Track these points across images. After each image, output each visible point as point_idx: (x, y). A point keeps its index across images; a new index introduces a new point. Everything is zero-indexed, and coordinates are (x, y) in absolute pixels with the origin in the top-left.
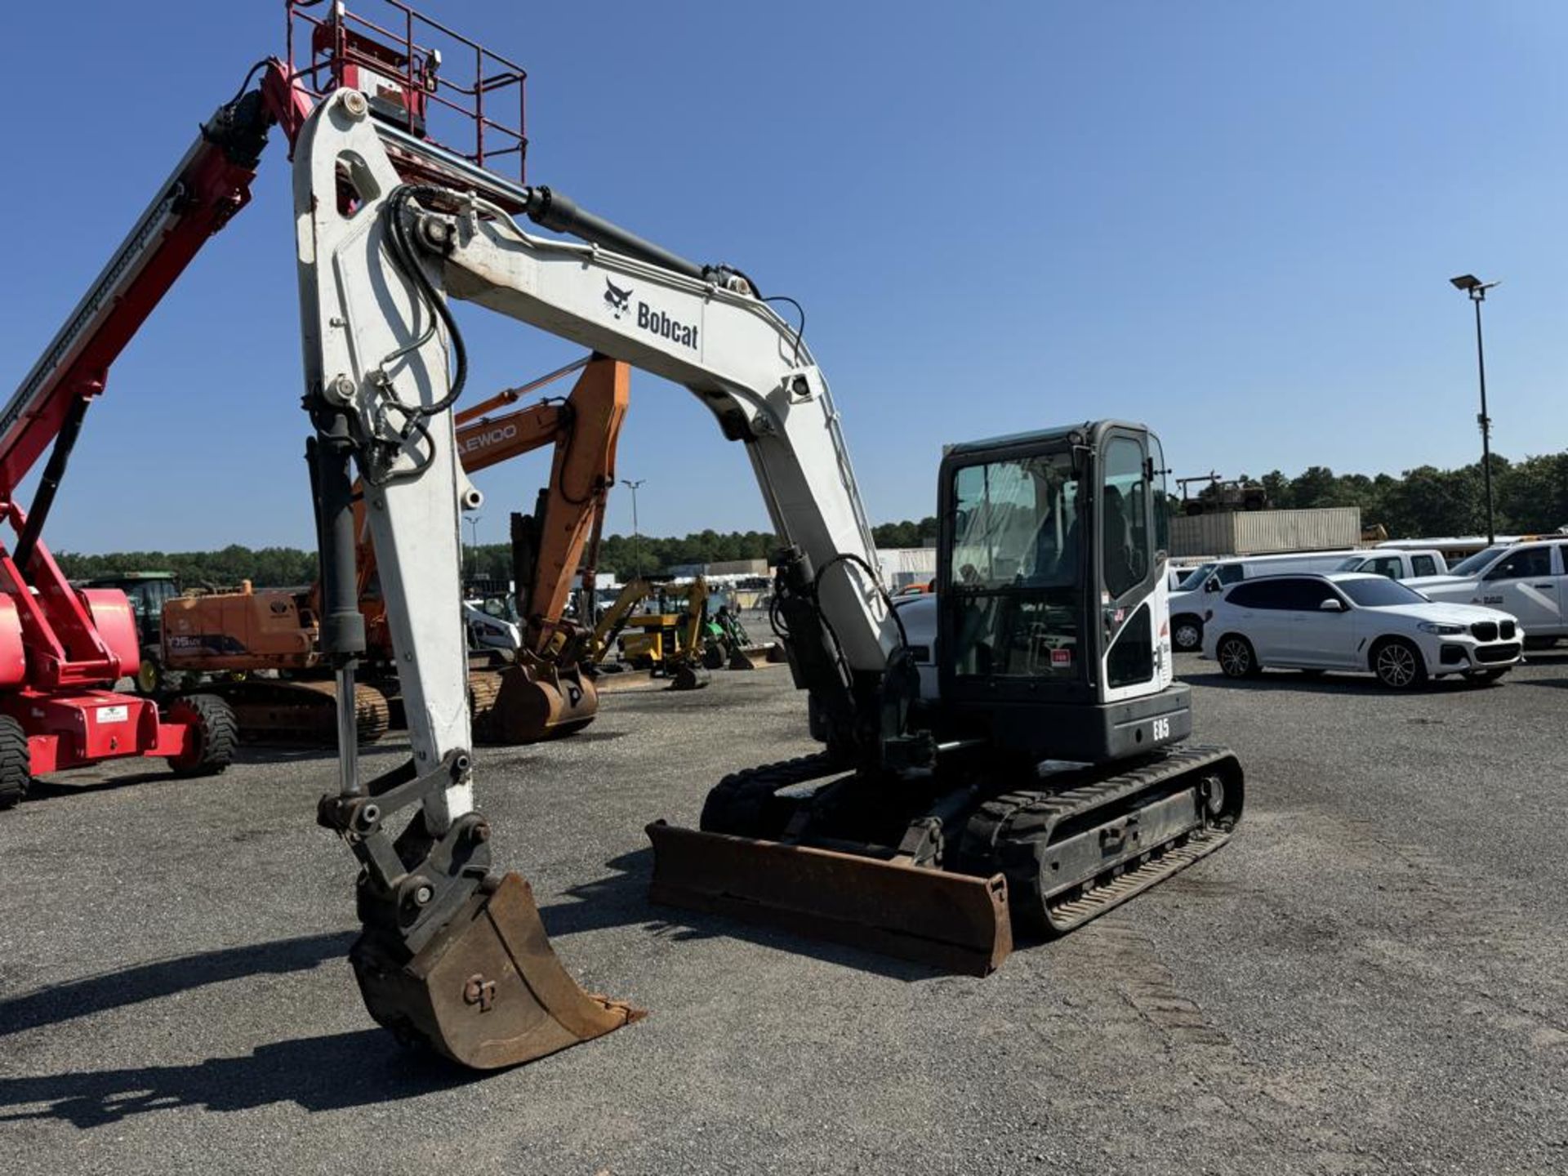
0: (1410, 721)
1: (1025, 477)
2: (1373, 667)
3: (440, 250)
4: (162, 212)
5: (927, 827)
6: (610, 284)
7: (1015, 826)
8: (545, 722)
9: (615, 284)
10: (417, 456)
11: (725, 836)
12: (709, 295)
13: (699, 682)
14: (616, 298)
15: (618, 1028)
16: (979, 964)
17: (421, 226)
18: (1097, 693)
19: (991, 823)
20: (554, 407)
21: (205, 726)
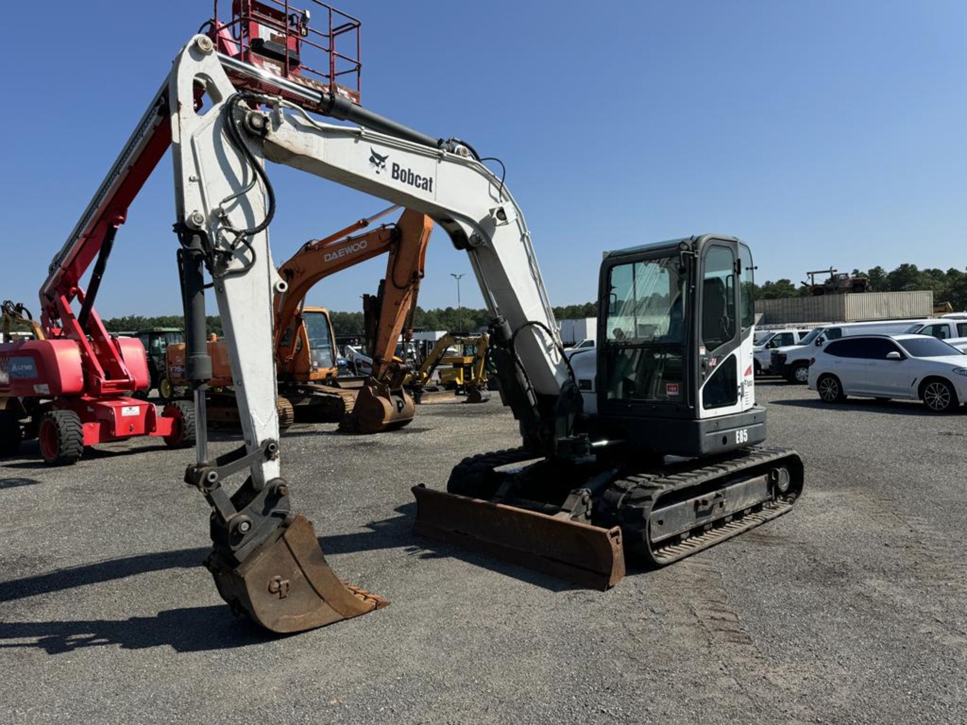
0: (940, 434)
1: (663, 272)
2: (921, 397)
3: (259, 133)
4: (154, 114)
5: (580, 495)
6: (373, 152)
7: (633, 496)
8: (382, 421)
9: (376, 151)
10: (244, 260)
11: (456, 495)
12: (441, 157)
13: (483, 398)
14: (377, 161)
15: (370, 611)
16: (602, 582)
17: (247, 118)
18: (694, 413)
19: (618, 494)
20: (388, 229)
21: (184, 419)
